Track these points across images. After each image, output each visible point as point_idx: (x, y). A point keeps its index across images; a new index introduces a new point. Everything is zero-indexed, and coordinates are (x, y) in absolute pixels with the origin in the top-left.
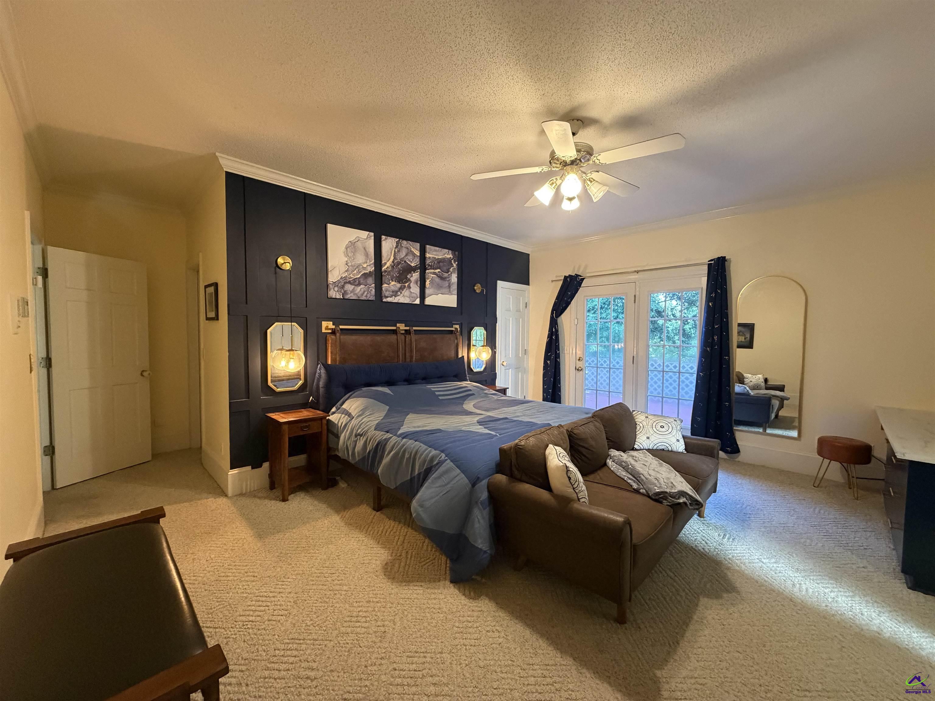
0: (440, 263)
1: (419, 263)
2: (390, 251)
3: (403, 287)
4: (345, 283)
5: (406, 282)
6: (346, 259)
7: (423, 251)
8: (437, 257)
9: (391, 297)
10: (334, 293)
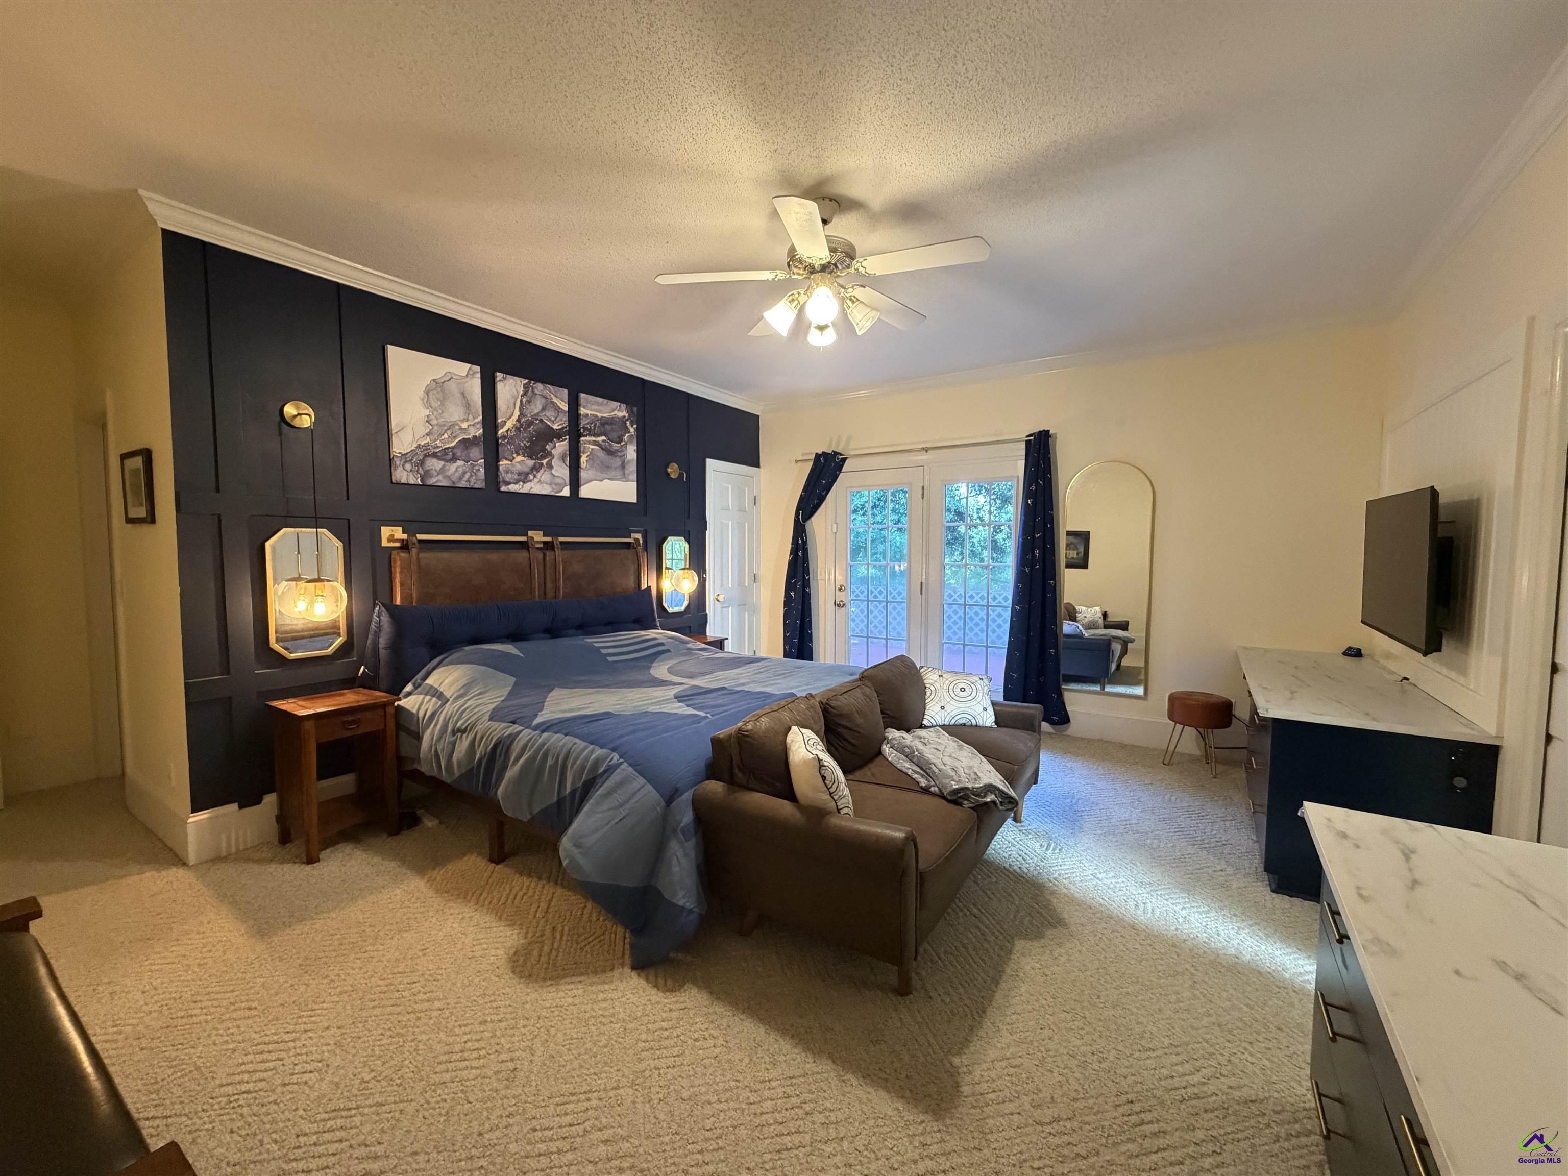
0: (604, 426)
1: (567, 424)
2: (512, 401)
3: (537, 465)
4: (426, 456)
5: (544, 457)
6: (427, 412)
7: (574, 404)
8: (599, 415)
9: (515, 484)
10: (403, 475)
